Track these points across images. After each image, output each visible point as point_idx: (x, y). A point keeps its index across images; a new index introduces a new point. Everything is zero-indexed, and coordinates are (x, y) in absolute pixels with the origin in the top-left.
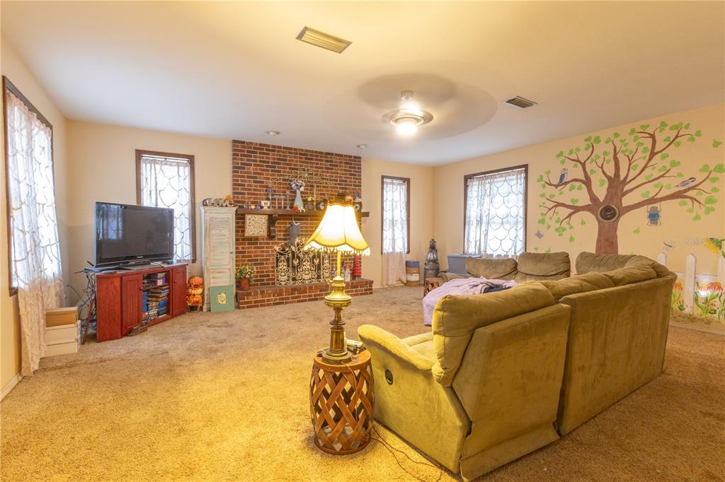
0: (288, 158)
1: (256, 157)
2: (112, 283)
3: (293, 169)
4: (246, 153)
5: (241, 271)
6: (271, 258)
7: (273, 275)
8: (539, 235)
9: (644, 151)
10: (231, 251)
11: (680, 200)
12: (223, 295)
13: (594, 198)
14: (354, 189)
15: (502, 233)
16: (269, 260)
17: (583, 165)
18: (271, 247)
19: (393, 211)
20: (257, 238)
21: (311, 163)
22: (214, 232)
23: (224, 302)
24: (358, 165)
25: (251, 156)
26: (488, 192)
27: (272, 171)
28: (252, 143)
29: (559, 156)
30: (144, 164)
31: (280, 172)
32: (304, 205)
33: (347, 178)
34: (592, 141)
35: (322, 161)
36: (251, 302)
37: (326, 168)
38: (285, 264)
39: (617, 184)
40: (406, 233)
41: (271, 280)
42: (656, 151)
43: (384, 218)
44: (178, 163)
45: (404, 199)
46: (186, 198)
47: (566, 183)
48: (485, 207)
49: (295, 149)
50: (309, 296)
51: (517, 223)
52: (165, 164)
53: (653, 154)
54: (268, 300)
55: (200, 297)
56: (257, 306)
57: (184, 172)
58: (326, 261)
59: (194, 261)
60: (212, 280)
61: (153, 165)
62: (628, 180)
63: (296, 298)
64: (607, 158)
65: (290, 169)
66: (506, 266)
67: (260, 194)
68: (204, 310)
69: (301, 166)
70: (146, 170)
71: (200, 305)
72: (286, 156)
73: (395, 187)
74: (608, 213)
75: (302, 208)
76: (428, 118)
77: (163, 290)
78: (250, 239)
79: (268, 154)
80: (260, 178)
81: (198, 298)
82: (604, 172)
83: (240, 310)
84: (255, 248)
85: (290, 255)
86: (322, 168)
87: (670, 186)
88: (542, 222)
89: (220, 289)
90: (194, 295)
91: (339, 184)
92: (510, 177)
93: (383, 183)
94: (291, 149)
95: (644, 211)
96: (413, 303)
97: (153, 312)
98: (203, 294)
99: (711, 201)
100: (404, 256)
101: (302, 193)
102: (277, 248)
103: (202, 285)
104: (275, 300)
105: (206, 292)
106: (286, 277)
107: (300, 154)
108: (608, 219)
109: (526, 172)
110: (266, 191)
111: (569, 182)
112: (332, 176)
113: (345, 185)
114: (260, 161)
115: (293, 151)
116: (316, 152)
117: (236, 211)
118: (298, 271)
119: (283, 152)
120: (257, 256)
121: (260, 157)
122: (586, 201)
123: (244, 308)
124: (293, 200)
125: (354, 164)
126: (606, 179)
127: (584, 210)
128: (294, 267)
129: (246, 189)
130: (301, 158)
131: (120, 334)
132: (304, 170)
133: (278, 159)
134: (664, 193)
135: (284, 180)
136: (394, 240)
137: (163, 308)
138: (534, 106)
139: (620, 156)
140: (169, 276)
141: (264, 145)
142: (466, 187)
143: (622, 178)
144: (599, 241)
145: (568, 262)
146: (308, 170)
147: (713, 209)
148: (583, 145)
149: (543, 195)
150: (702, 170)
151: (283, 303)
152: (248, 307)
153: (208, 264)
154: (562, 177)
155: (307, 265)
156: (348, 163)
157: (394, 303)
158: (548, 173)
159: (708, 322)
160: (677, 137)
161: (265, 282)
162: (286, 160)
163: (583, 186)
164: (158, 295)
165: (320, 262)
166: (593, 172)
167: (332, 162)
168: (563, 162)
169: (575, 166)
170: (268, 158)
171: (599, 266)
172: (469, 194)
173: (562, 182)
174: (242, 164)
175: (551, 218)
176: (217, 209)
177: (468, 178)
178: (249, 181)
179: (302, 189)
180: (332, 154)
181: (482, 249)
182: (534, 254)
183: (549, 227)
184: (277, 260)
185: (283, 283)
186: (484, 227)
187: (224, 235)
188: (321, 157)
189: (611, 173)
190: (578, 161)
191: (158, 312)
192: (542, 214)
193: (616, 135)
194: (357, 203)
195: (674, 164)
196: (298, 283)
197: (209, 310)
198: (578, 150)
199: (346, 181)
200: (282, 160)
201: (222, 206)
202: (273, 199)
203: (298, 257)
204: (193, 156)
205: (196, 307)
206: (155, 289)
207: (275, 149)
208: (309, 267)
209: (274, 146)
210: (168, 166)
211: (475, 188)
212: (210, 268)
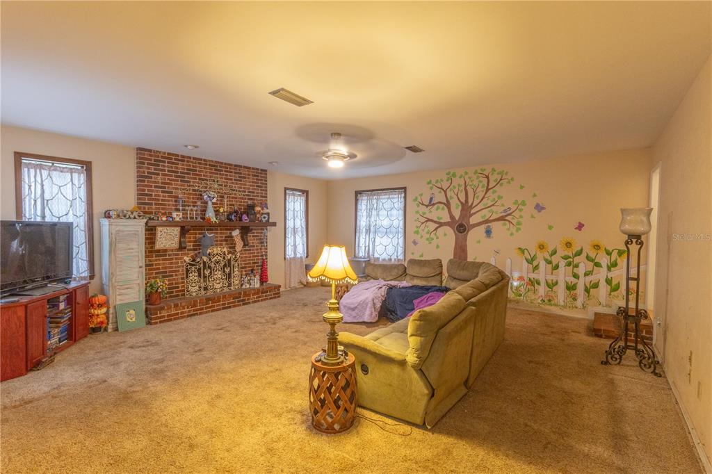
0: (198, 169)
1: (164, 166)
2: (15, 313)
3: (203, 180)
4: (153, 162)
5: (151, 285)
6: (180, 269)
7: (183, 286)
8: (415, 243)
9: (483, 187)
10: (141, 265)
11: (503, 222)
12: (132, 312)
13: (452, 217)
14: (261, 200)
15: (385, 240)
16: (179, 271)
17: (445, 192)
18: (181, 259)
19: (294, 220)
20: (166, 251)
21: (220, 174)
22: (120, 246)
23: (134, 320)
24: (264, 177)
25: (158, 165)
26: (375, 206)
27: (181, 181)
28: (160, 152)
29: (429, 183)
30: (26, 170)
31: (189, 182)
32: (216, 215)
33: (255, 189)
34: (451, 175)
35: (231, 172)
36: (164, 316)
37: (235, 180)
38: (196, 274)
39: (466, 208)
40: (305, 239)
41: (180, 291)
42: (489, 187)
43: (287, 227)
44: (71, 169)
45: (303, 208)
46: (81, 208)
47: (434, 204)
48: (373, 219)
49: (205, 160)
50: (223, 304)
51: (398, 232)
52: (54, 170)
53: (488, 190)
54: (182, 313)
55: (104, 316)
56: (171, 320)
57: (79, 180)
58: (236, 269)
59: (92, 277)
60: (118, 298)
61: (38, 171)
62: (473, 205)
63: (210, 307)
64: (460, 189)
65: (200, 179)
66: (398, 269)
67: (169, 205)
68: (110, 330)
69: (211, 177)
70: (29, 176)
71: (104, 326)
72: (195, 167)
73: (296, 198)
74: (461, 228)
75: (215, 219)
76: (352, 156)
77: (65, 314)
78: (159, 251)
79: (178, 164)
80: (168, 187)
81: (102, 318)
82: (458, 199)
83: (153, 326)
84: (163, 260)
85: (202, 265)
86: (231, 179)
87: (498, 212)
88: (417, 232)
89: (128, 306)
90: (98, 315)
91: (247, 195)
92: (393, 196)
93: (285, 194)
94: (201, 160)
95: (482, 228)
96: (320, 303)
97: (54, 340)
98: (107, 314)
99: (519, 223)
100: (304, 261)
101: (213, 204)
102: (187, 259)
103: (105, 304)
104: (189, 311)
105: (111, 311)
106: (197, 288)
107: (210, 165)
108: (461, 233)
109: (405, 192)
110: (176, 201)
111: (436, 204)
112: (241, 188)
113: (253, 196)
114: (169, 171)
115: (203, 162)
116: (225, 164)
117: (146, 224)
118: (209, 281)
119: (192, 162)
120: (165, 268)
121: (168, 167)
122: (446, 218)
123: (156, 323)
124: (205, 211)
125: (261, 177)
126: (460, 204)
127: (446, 225)
128: (205, 277)
129: (153, 199)
130: (211, 169)
131: (24, 370)
132: (214, 181)
133: (188, 169)
134: (495, 216)
135: (194, 190)
136: (295, 246)
137: (64, 334)
138: (423, 152)
139: (468, 188)
140: (71, 297)
141: (173, 155)
142: (357, 200)
143: (470, 204)
144: (455, 248)
145: (441, 266)
146: (217, 182)
147: (520, 229)
148: (445, 177)
149: (417, 212)
150: (515, 203)
151: (197, 314)
152: (160, 322)
153: (114, 280)
154: (431, 199)
155: (218, 274)
156: (255, 176)
157: (305, 305)
158: (421, 195)
159: (518, 302)
160: (501, 180)
161: (174, 294)
162: (196, 171)
163: (445, 208)
164: (59, 320)
165: (230, 270)
166: (451, 197)
167: (240, 173)
168: (431, 188)
169: (440, 192)
170: (177, 168)
171: (463, 270)
172: (359, 207)
173: (431, 204)
174: (148, 173)
175: (423, 230)
176: (124, 221)
177: (358, 193)
178: (157, 191)
179: (214, 200)
180: (241, 166)
181: (371, 253)
182: (418, 260)
183: (422, 237)
184: (187, 271)
185: (194, 294)
186: (372, 236)
187: (133, 249)
188: (230, 169)
189: (463, 201)
190: (441, 188)
191: (60, 338)
192: (417, 227)
193: (466, 173)
194: (265, 214)
195: (500, 197)
196: (210, 293)
197: (116, 329)
198: (442, 180)
199: (254, 193)
200: (192, 170)
201: (129, 217)
202: (184, 210)
203: (210, 267)
204: (90, 163)
205: (100, 327)
206: (57, 313)
207: (184, 158)
208: (220, 276)
209: (183, 156)
210: (57, 172)
211: (364, 202)
212: (116, 284)
